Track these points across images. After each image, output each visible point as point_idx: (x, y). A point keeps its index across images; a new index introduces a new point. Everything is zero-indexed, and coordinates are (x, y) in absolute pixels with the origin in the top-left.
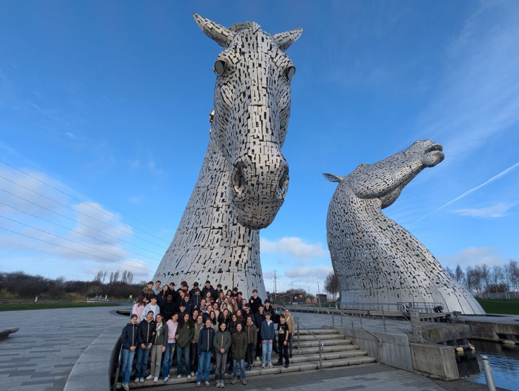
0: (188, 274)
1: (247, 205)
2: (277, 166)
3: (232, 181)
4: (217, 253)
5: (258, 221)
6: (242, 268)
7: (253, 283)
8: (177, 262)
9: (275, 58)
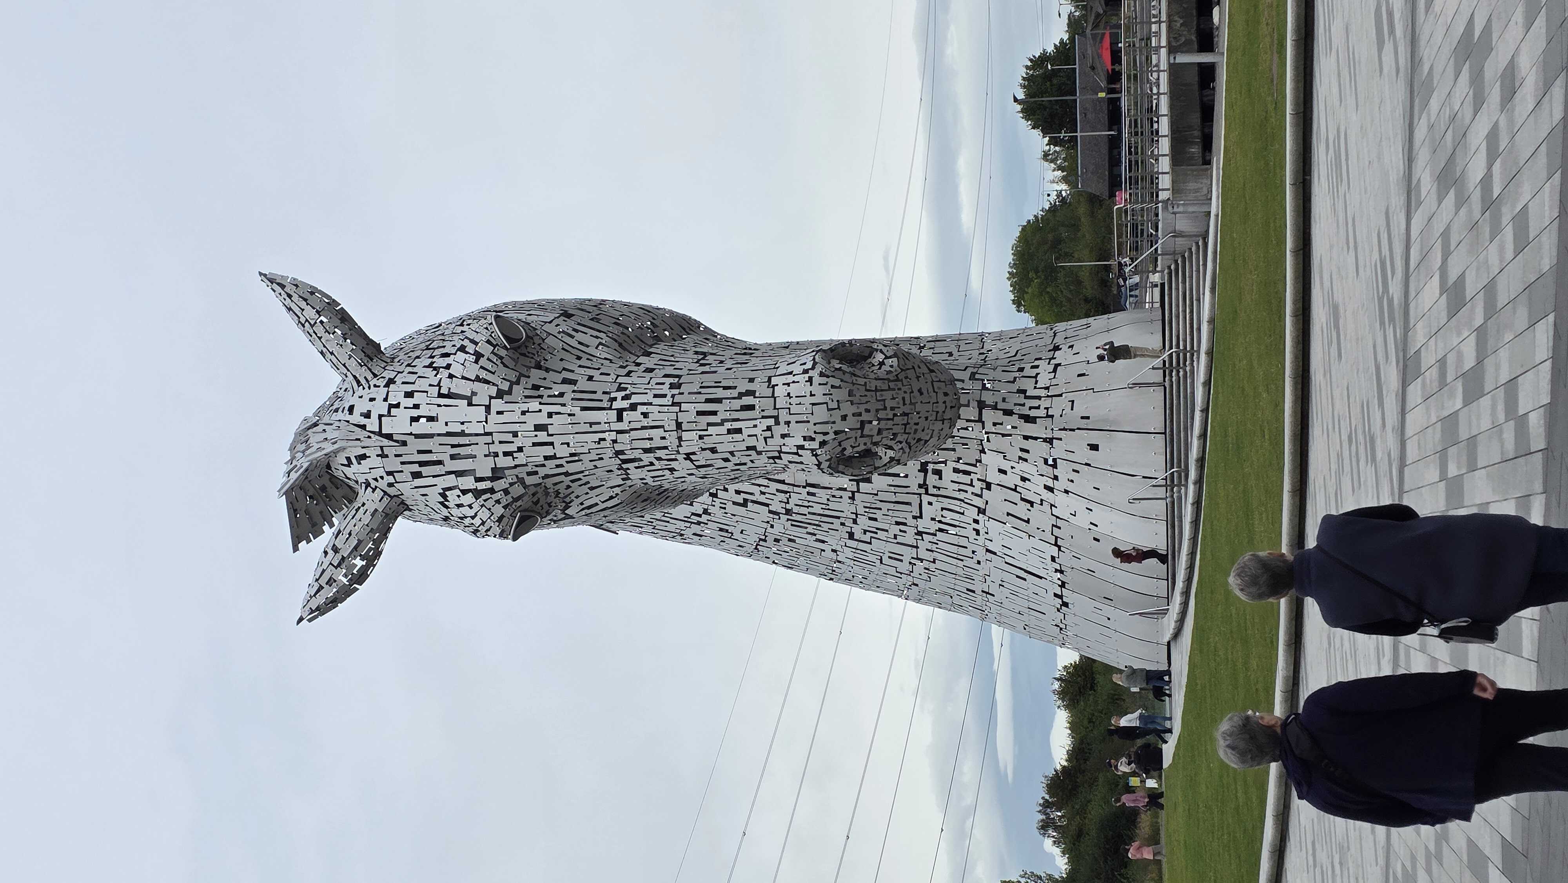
0: (1060, 542)
2: (837, 382)
4: (1002, 472)
5: (949, 407)
6: (1039, 405)
7: (1079, 375)
8: (1025, 580)
9: (497, 386)
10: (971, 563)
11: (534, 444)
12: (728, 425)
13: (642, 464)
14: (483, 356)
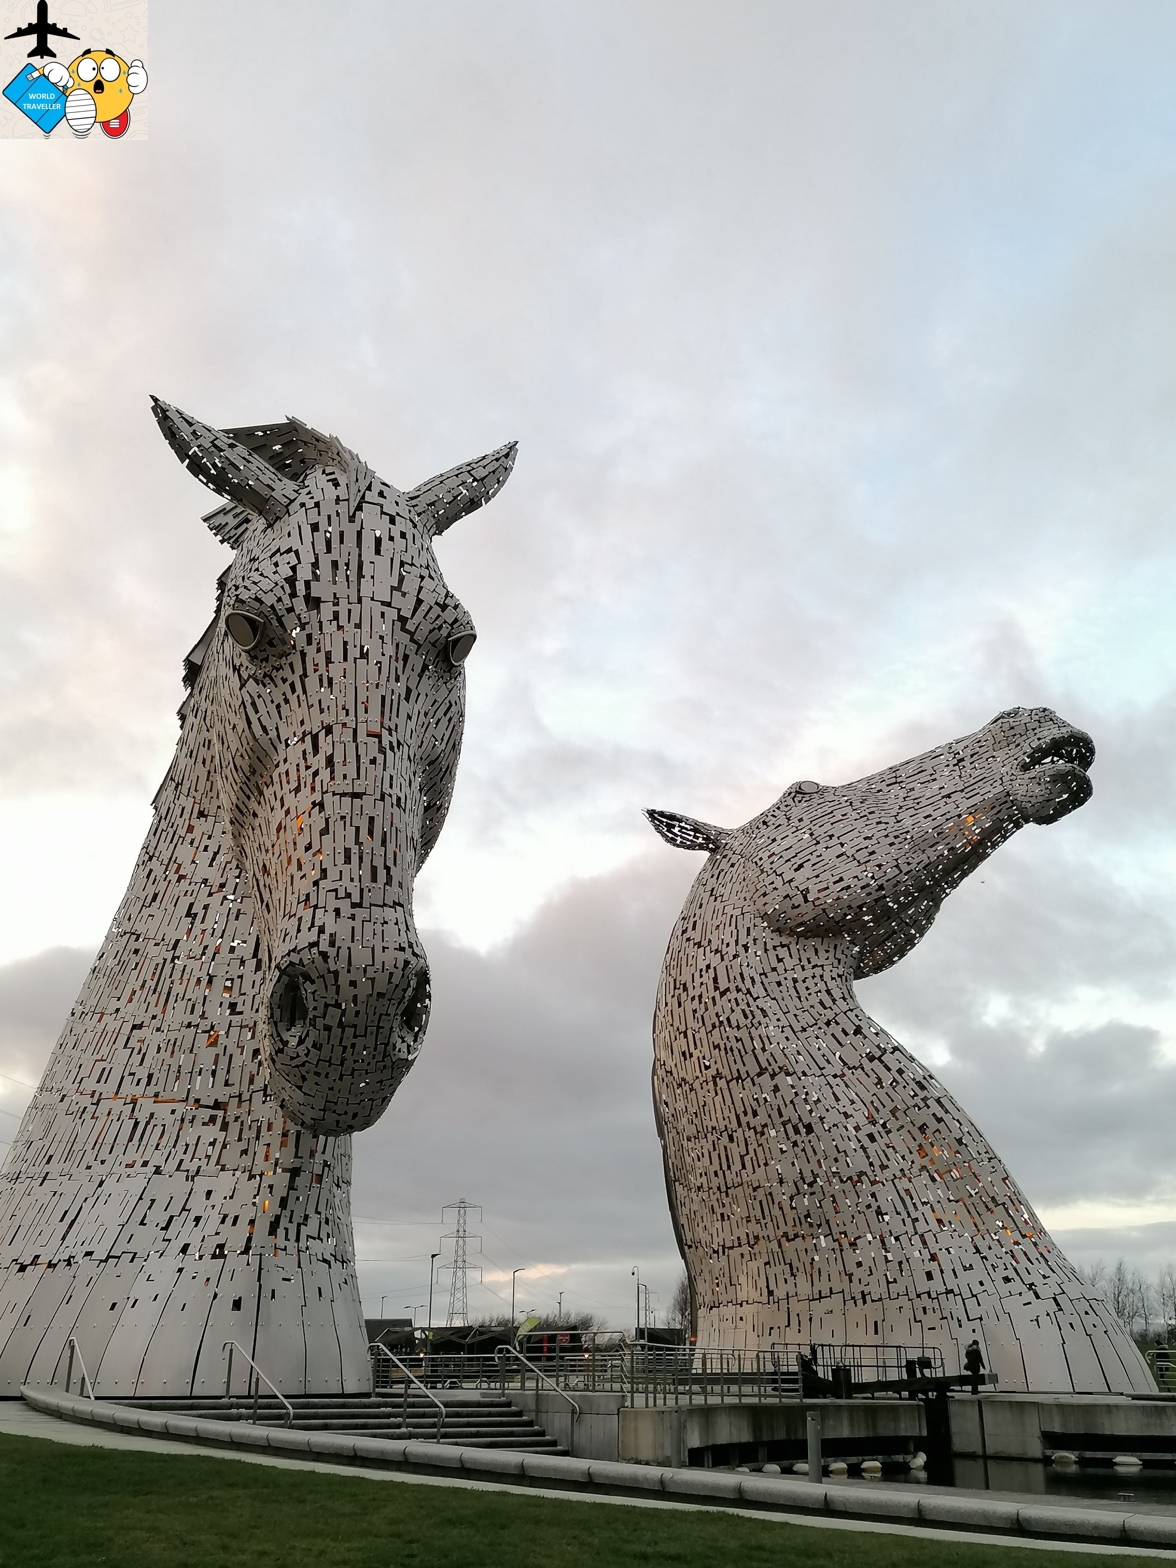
0: (113, 1261)
1: (311, 1077)
2: (396, 980)
3: (272, 1009)
4: (209, 1193)
5: (338, 1118)
6: (289, 1240)
7: (320, 1289)
8: (61, 1220)
9: (411, 619)
10: (89, 1158)
11: (345, 643)
12: (355, 849)
13: (309, 757)
14: (443, 611)
